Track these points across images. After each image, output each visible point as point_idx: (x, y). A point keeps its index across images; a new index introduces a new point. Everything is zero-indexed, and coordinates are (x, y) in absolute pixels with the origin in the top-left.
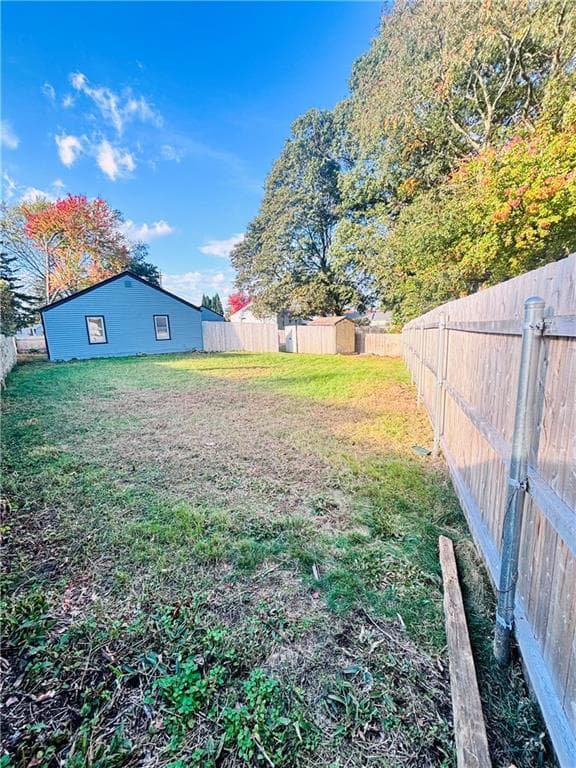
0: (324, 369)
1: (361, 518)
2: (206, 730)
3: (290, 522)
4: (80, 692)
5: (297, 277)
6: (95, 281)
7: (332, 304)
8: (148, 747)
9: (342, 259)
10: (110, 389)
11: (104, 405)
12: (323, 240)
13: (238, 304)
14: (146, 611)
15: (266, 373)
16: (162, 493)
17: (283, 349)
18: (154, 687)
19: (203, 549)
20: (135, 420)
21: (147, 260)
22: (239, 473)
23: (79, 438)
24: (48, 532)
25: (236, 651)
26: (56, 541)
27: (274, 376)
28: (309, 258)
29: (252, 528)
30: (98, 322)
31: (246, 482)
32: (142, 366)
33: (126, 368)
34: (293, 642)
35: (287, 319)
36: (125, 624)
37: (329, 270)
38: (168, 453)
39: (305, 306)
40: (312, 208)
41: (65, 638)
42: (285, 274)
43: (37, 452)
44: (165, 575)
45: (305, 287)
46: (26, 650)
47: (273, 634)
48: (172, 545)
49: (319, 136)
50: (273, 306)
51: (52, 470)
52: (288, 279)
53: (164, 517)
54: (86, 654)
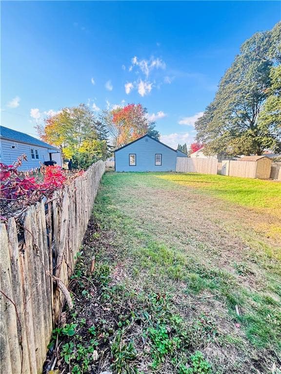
0: (247, 187)
1: (274, 288)
2: (170, 367)
3: (221, 273)
4: (119, 315)
5: (233, 133)
6: (134, 139)
7: (256, 148)
8: (143, 358)
9: (267, 121)
10: (136, 185)
11: (133, 192)
12: (254, 111)
13: (195, 148)
14: (145, 291)
15: (209, 186)
16: (154, 236)
17: (219, 173)
18: (148, 330)
19: (172, 271)
20: (144, 200)
21: (155, 129)
22: (192, 237)
23: (124, 204)
24: (111, 241)
25: (187, 335)
26: (113, 246)
27: (214, 187)
28: (242, 122)
29: (198, 269)
30: (133, 157)
31: (195, 243)
32: (149, 176)
33: (143, 176)
34: (221, 347)
35: (223, 157)
36: (136, 293)
37: (256, 128)
38: (158, 218)
39: (237, 150)
40: (248, 93)
41: (114, 288)
42: (225, 131)
43: (110, 207)
44: (154, 277)
45: (237, 139)
46: (102, 287)
47: (209, 335)
48: (158, 264)
49: (259, 47)
50: (216, 150)
51: (114, 216)
52: (227, 135)
53: (155, 249)
54: (121, 299)
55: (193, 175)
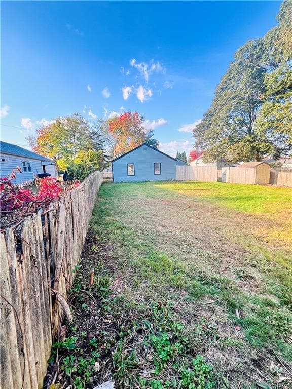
0: (247, 193)
1: (272, 290)
2: (172, 373)
3: (222, 279)
4: (120, 326)
5: (232, 140)
6: (132, 149)
7: (256, 154)
8: (145, 366)
9: (263, 127)
10: (135, 196)
11: (132, 202)
12: (250, 117)
13: (195, 156)
14: (146, 301)
15: (208, 193)
16: (154, 247)
17: (219, 180)
18: (149, 338)
19: (173, 280)
20: (144, 210)
21: (153, 138)
22: (192, 245)
23: (123, 216)
24: (111, 253)
25: (189, 340)
26: (113, 258)
27: (214, 195)
28: (240, 128)
29: (199, 276)
30: (131, 166)
31: (196, 251)
32: (149, 186)
33: (142, 186)
34: (222, 349)
35: (223, 163)
36: (137, 303)
37: (253, 134)
38: (158, 228)
39: (236, 156)
40: (244, 99)
41: (115, 300)
42: (224, 138)
43: (108, 219)
44: (155, 287)
45: (236, 145)
46: (102, 299)
47: (210, 339)
48: (159, 273)
49: (252, 55)
50: (215, 157)
51: (113, 227)
52: (225, 141)
53: (155, 259)
54: (122, 310)
55: (193, 183)
